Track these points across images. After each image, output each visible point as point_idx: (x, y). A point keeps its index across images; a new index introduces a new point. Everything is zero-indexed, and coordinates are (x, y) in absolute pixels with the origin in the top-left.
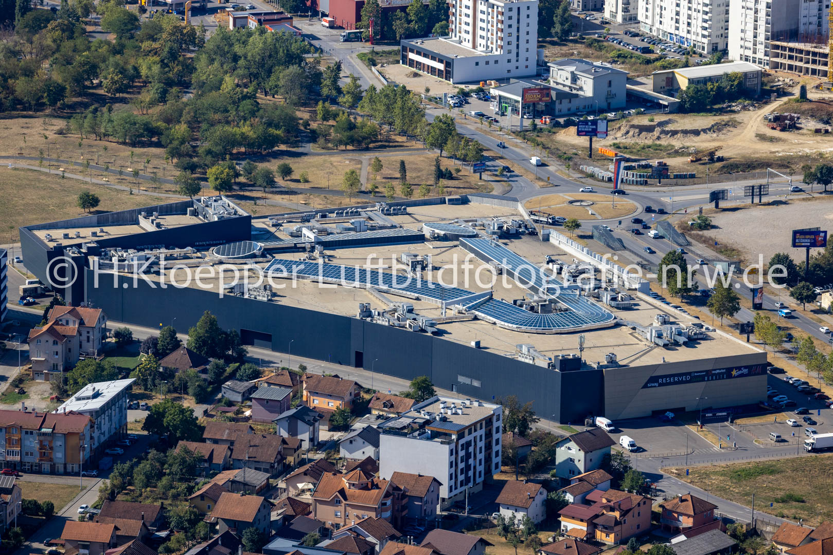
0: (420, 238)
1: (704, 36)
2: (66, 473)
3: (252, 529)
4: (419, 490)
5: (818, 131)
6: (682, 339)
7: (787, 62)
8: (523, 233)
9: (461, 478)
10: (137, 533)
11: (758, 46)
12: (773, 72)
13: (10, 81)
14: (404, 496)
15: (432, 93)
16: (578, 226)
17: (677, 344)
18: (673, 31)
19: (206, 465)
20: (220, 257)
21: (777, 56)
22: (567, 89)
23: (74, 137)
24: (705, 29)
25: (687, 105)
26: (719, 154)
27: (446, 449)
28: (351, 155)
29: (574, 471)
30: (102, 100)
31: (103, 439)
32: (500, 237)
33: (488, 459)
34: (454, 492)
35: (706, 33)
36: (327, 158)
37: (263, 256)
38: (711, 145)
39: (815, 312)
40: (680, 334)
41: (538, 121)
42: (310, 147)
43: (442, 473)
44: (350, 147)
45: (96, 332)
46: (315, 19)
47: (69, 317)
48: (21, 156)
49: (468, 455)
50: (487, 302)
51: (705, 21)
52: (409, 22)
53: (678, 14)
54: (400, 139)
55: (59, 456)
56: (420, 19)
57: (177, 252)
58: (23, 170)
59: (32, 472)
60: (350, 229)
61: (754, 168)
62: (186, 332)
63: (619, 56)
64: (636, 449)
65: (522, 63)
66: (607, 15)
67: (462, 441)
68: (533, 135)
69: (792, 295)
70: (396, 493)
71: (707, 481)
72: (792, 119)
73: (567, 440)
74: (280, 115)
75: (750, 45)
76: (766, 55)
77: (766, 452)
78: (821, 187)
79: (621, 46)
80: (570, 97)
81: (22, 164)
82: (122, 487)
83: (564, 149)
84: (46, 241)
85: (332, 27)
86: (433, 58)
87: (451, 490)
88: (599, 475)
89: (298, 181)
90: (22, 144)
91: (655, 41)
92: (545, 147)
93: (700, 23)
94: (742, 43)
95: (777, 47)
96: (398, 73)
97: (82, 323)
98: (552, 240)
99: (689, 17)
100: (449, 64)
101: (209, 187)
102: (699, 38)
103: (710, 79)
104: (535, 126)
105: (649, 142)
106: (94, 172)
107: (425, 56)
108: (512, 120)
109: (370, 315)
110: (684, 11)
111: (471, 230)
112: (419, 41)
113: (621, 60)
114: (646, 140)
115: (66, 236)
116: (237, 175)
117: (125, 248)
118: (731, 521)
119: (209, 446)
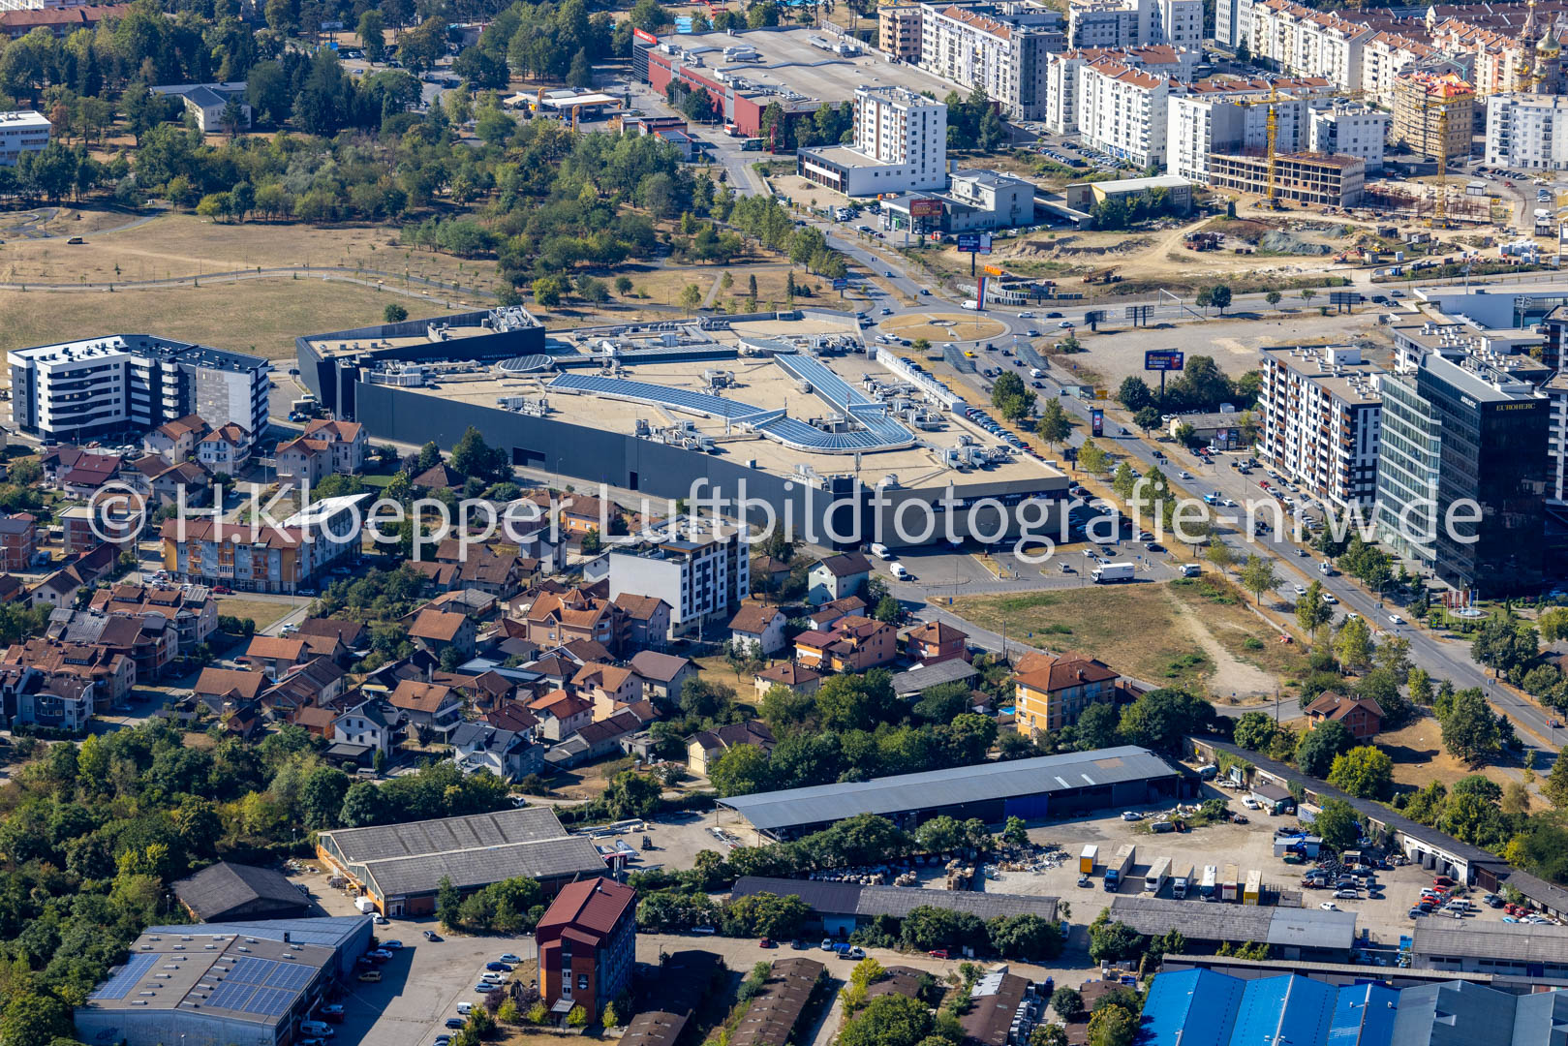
0: (733, 355)
1: (1143, 148)
2: (282, 592)
3: (450, 648)
4: (642, 613)
5: (1239, 251)
6: (979, 462)
7: (1228, 177)
8: (850, 351)
9: (697, 601)
10: (331, 651)
11: (1198, 160)
12: (1213, 188)
13: (349, 188)
14: (626, 617)
15: (820, 206)
16: (927, 346)
17: (974, 467)
18: (1112, 143)
19: (432, 585)
20: (505, 370)
21: (1217, 170)
22: (967, 203)
23: (405, 249)
24: (1145, 140)
25: (1100, 222)
26: (1117, 274)
27: (678, 569)
28: (706, 271)
29: (826, 597)
30: (447, 209)
31: (328, 558)
32: (821, 355)
33: (732, 580)
34: (689, 617)
35: (1145, 144)
36: (679, 273)
37: (553, 370)
38: (1110, 265)
39: (1162, 440)
40: (978, 456)
41: (928, 238)
42: (665, 262)
43: (674, 596)
44: (708, 262)
45: (355, 448)
46: (719, 127)
47: (325, 431)
48: (341, 268)
49: (706, 578)
50: (779, 421)
51: (1145, 131)
52: (816, 129)
53: (1117, 123)
54: (767, 254)
55: (274, 573)
56: (829, 126)
57: (460, 365)
58: (339, 282)
59: (247, 590)
60: (658, 344)
61: (1151, 289)
62: (449, 449)
63: (1045, 169)
64: (906, 577)
65: (928, 174)
66: (1048, 125)
67: (697, 562)
68: (918, 252)
69: (1135, 421)
70: (617, 615)
71: (973, 612)
72: (1214, 238)
73: (818, 564)
74: (633, 227)
75: (1189, 158)
76: (1206, 169)
77: (1051, 582)
78: (1217, 310)
79: (1052, 159)
80: (969, 210)
81: (340, 276)
82: (337, 608)
83: (946, 267)
84: (320, 353)
85: (734, 135)
86: (829, 169)
87: (684, 614)
88: (853, 601)
89: (636, 297)
90: (347, 255)
91: (1090, 154)
92: (925, 264)
93: (1139, 134)
94: (1181, 155)
95: (1217, 160)
96: (790, 185)
97: (339, 438)
98: (879, 359)
99: (1128, 127)
100: (844, 174)
101: (533, 301)
102: (1138, 151)
103: (1132, 194)
104: (922, 241)
105: (1044, 261)
106: (412, 284)
107: (822, 165)
108: (898, 236)
109: (648, 433)
110: (1123, 120)
111: (791, 345)
112: (818, 149)
113: (1047, 173)
114: (1044, 257)
115: (343, 347)
116: (569, 289)
117: (404, 360)
118: (982, 651)
119: (441, 565)
